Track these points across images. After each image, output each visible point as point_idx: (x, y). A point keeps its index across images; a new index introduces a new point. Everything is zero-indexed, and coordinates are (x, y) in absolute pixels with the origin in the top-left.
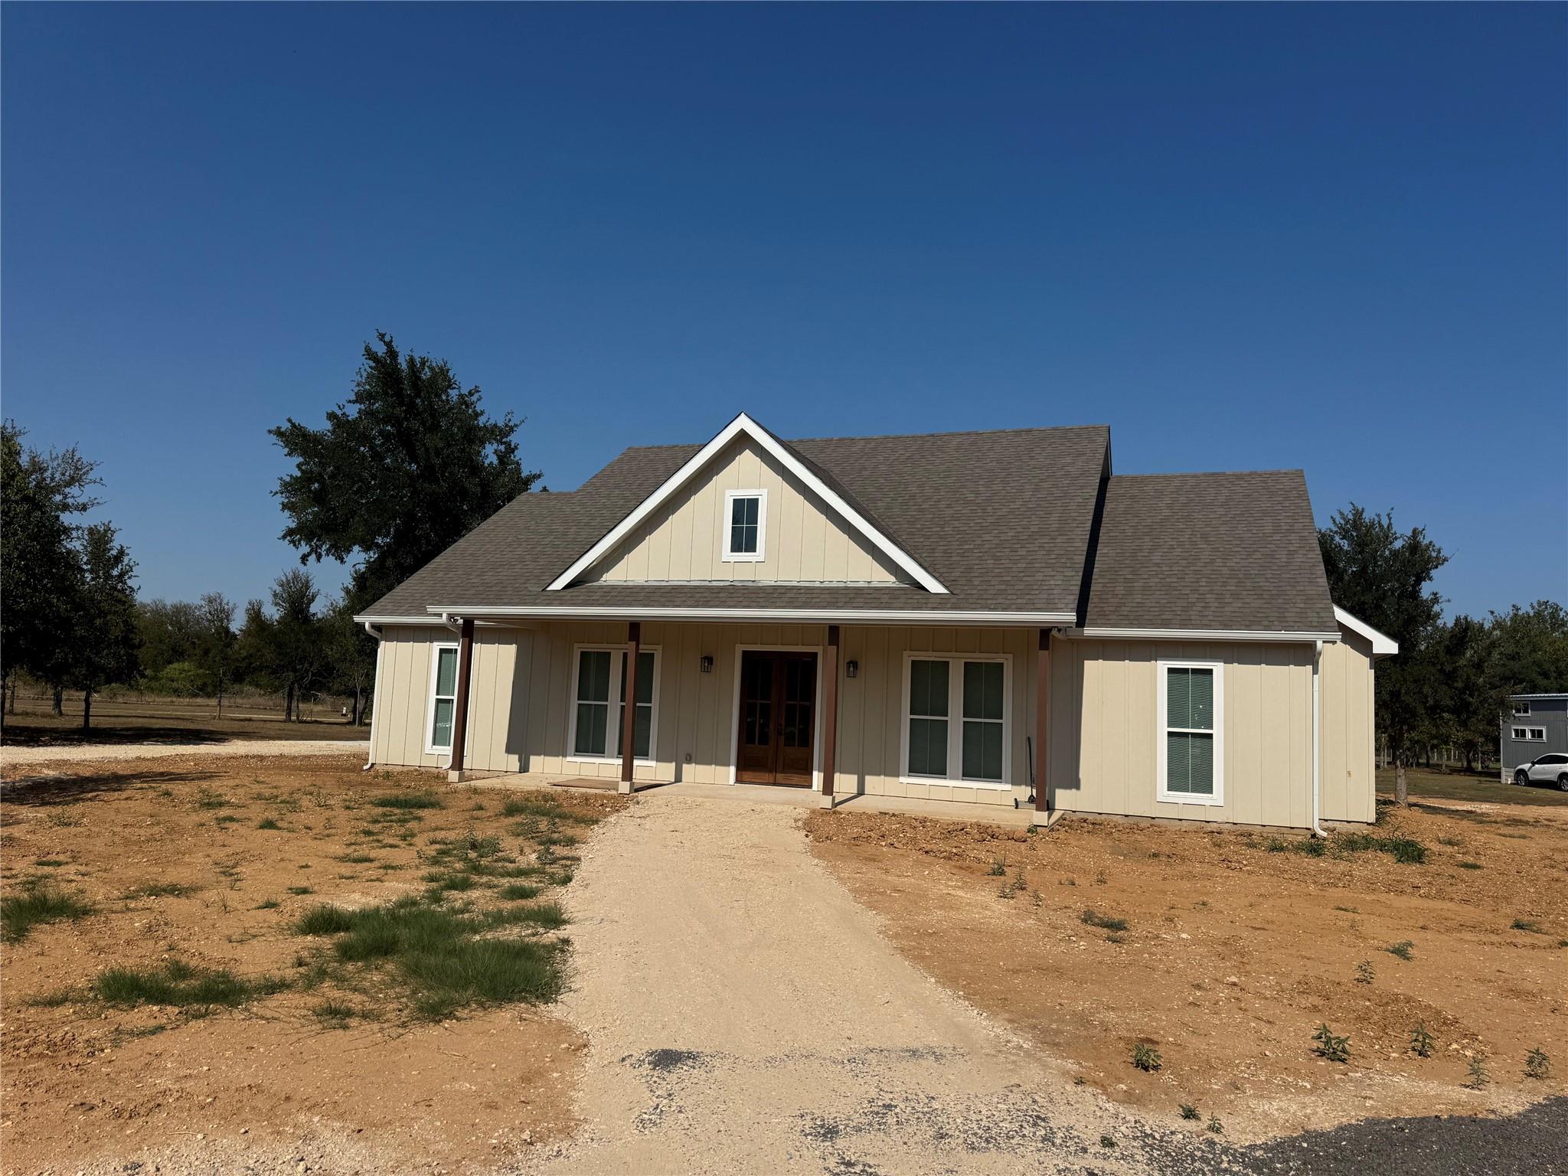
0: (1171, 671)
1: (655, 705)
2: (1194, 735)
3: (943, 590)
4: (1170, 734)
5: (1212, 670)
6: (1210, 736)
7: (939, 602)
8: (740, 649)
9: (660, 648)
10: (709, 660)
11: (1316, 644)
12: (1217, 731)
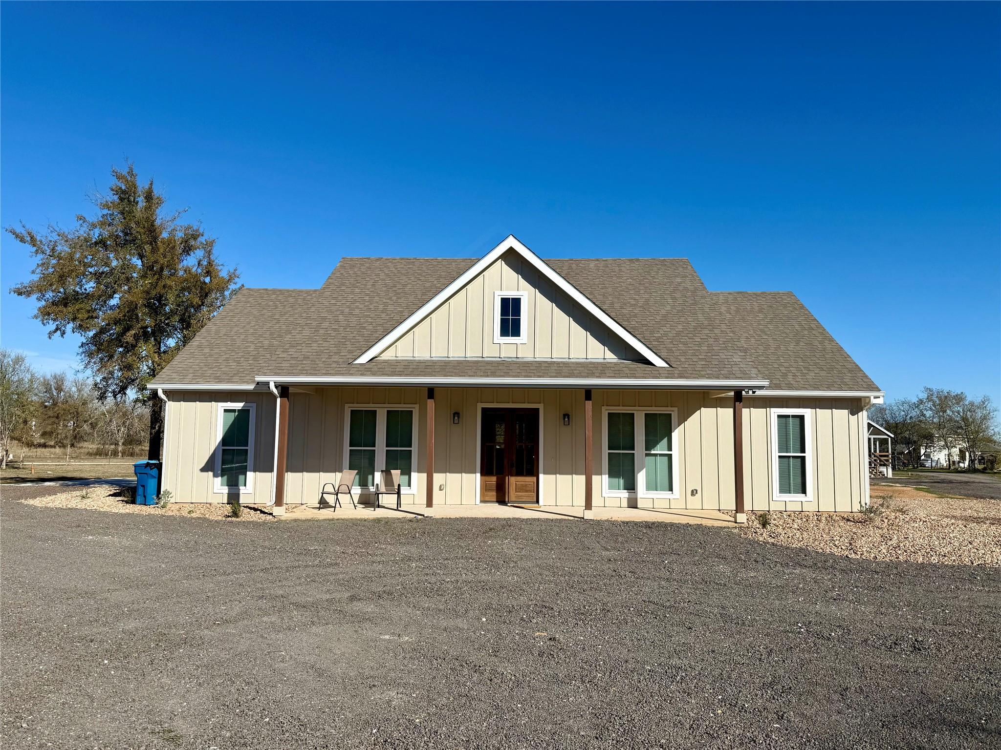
0: (779, 416)
1: (414, 449)
2: (796, 457)
3: (664, 365)
4: (780, 457)
5: (804, 414)
6: (804, 458)
7: (657, 373)
8: (480, 406)
9: (417, 406)
10: (457, 414)
12: (808, 455)
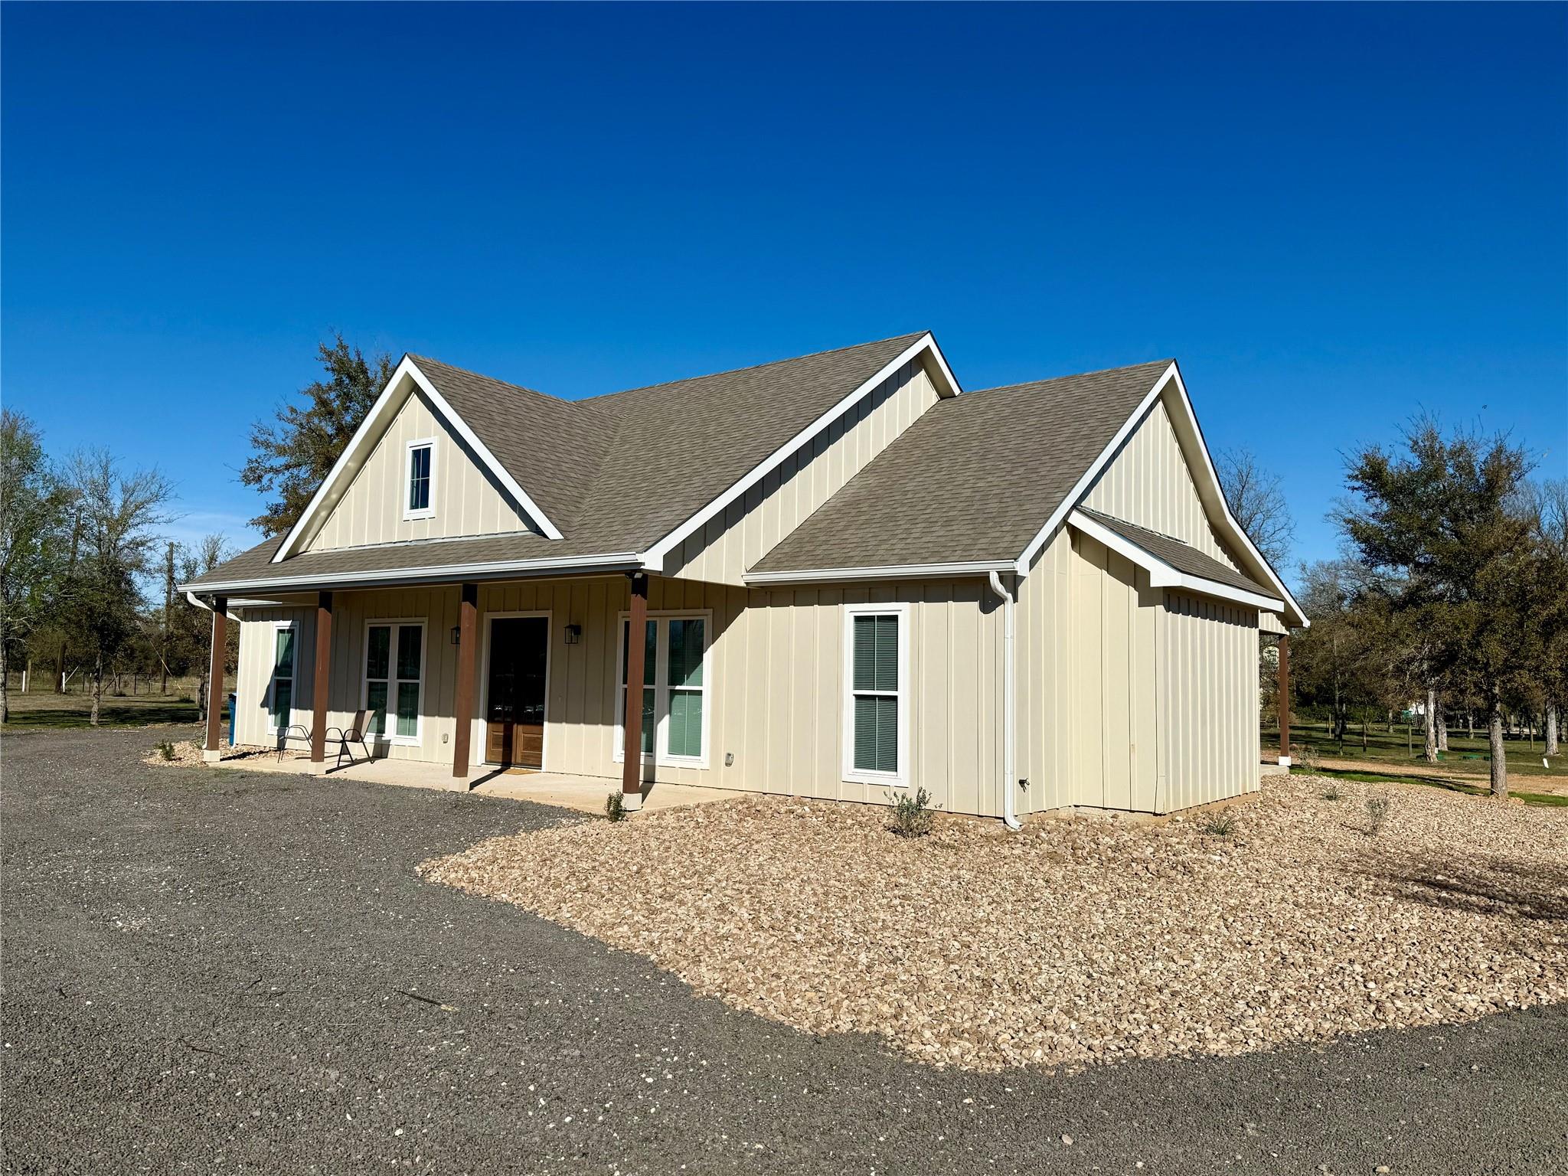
0: (858, 619)
1: (421, 682)
2: (881, 698)
3: (558, 536)
4: (858, 697)
5: (897, 616)
6: (895, 698)
7: (555, 549)
8: (489, 616)
9: (426, 619)
10: (456, 630)
11: (988, 577)
12: (903, 693)
